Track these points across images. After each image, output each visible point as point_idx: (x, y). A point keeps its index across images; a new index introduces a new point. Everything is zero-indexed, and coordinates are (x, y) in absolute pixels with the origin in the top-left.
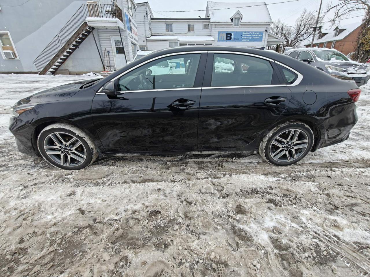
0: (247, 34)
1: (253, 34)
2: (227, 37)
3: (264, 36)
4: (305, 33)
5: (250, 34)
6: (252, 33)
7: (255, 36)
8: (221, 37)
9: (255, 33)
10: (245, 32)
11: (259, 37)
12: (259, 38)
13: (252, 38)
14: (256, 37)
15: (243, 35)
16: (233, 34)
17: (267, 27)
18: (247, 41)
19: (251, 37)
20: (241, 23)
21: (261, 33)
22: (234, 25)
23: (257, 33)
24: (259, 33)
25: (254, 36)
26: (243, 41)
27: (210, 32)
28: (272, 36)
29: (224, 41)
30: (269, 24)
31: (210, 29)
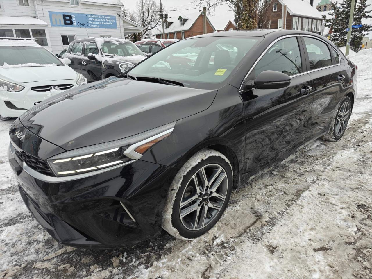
0: (95, 18)
1: (102, 19)
2: (65, 20)
3: (117, 22)
4: (151, 21)
5: (99, 18)
6: (101, 17)
7: (106, 22)
8: (56, 19)
9: (105, 17)
10: (91, 15)
11: (111, 22)
12: (112, 24)
13: (103, 23)
14: (108, 22)
15: (89, 19)
16: (73, 17)
17: (118, 10)
18: (97, 27)
19: (101, 22)
20: (82, 3)
21: (113, 18)
22: (72, 4)
23: (108, 18)
24: (110, 18)
25: (105, 20)
26: (91, 27)
27: (34, 12)
28: (127, 23)
29: (62, 26)
30: (120, 7)
31: (33, 6)
